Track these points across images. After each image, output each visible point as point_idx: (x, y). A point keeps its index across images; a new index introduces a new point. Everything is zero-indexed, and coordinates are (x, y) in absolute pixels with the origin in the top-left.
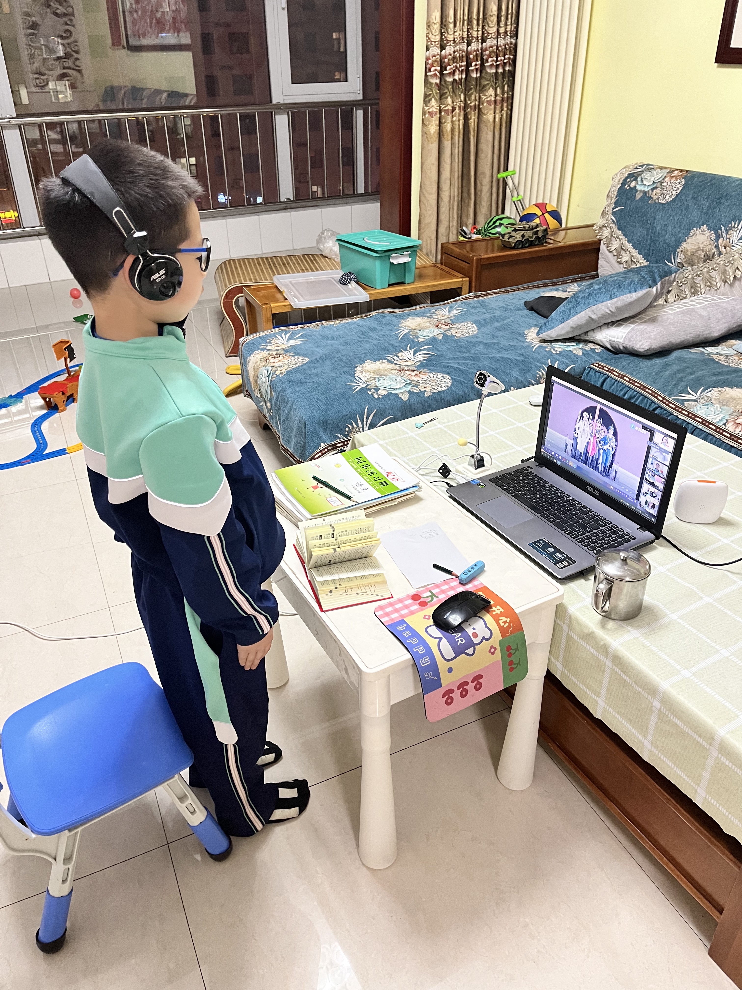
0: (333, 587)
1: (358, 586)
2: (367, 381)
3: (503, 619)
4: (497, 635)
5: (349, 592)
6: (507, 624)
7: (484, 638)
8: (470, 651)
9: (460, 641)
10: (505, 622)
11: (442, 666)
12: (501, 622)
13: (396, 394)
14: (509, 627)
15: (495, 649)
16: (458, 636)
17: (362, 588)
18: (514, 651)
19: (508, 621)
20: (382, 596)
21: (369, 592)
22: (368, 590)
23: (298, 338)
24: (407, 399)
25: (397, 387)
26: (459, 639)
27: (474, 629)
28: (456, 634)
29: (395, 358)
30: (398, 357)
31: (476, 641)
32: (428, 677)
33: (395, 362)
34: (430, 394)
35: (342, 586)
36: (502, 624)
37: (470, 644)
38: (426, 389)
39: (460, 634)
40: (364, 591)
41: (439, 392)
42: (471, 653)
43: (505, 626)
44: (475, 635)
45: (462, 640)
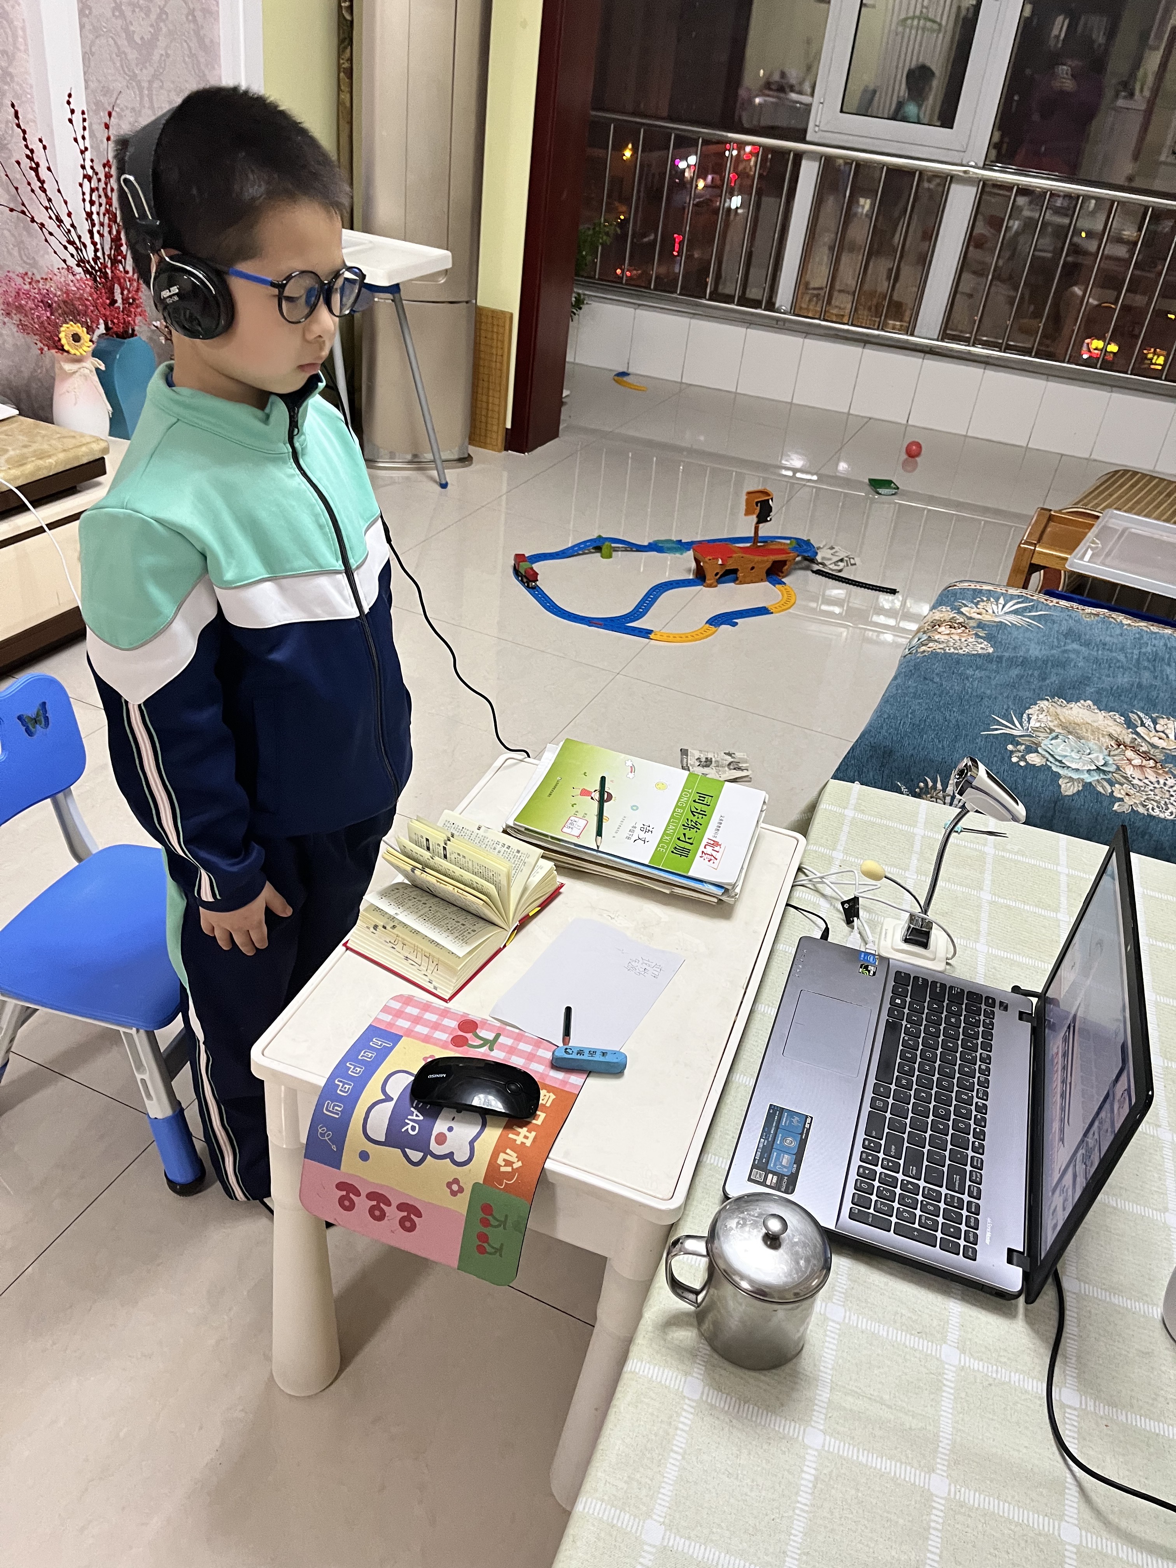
0: (381, 924)
1: (415, 949)
2: (1036, 730)
3: (512, 1156)
4: (478, 1170)
5: (398, 947)
6: (509, 1169)
7: (450, 1156)
8: (416, 1156)
9: (409, 1127)
10: (508, 1163)
11: (354, 1137)
12: (502, 1156)
13: (1058, 776)
14: (509, 1176)
15: (461, 1190)
16: (414, 1117)
17: (419, 955)
18: (497, 1223)
19: (515, 1166)
20: (435, 988)
21: (423, 968)
22: (424, 964)
23: (1029, 617)
24: (1069, 793)
25: (1074, 766)
26: (411, 1123)
27: (450, 1129)
28: (416, 1112)
29: (1148, 722)
30: (1155, 722)
31: (434, 1147)
32: (323, 1135)
33: (1139, 730)
34: (1126, 809)
35: (395, 931)
36: (500, 1161)
37: (421, 1143)
38: (1127, 799)
39: (421, 1118)
40: (418, 961)
41: (1150, 816)
42: (415, 1160)
43: (503, 1169)
44: (441, 1139)
45: (413, 1128)
